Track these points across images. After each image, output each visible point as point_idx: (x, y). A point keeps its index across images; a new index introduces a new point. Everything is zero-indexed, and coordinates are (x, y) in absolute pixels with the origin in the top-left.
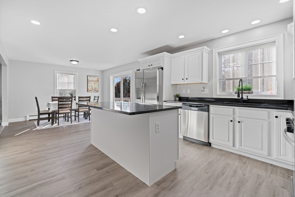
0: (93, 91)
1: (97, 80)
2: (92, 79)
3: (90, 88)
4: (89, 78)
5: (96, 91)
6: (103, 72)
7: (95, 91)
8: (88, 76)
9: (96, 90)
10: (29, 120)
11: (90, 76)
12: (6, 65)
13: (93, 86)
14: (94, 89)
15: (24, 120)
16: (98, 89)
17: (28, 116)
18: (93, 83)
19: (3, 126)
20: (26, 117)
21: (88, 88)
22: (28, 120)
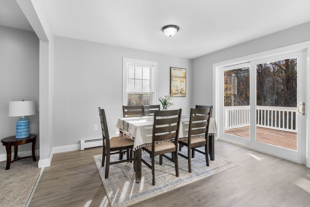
0: (179, 95)
1: (184, 75)
2: (177, 74)
3: (174, 91)
4: (172, 71)
5: (183, 95)
6: (192, 61)
7: (181, 95)
8: (171, 68)
9: (183, 93)
10: (85, 149)
11: (175, 68)
12: (46, 40)
13: (179, 86)
14: (180, 91)
15: (77, 150)
16: (185, 91)
17: (82, 142)
18: (178, 80)
19: (40, 169)
20: (79, 142)
21: (172, 90)
22: (82, 149)
